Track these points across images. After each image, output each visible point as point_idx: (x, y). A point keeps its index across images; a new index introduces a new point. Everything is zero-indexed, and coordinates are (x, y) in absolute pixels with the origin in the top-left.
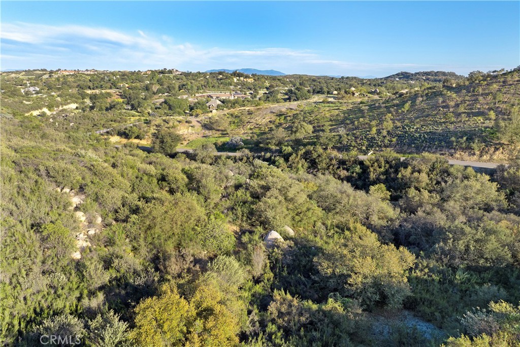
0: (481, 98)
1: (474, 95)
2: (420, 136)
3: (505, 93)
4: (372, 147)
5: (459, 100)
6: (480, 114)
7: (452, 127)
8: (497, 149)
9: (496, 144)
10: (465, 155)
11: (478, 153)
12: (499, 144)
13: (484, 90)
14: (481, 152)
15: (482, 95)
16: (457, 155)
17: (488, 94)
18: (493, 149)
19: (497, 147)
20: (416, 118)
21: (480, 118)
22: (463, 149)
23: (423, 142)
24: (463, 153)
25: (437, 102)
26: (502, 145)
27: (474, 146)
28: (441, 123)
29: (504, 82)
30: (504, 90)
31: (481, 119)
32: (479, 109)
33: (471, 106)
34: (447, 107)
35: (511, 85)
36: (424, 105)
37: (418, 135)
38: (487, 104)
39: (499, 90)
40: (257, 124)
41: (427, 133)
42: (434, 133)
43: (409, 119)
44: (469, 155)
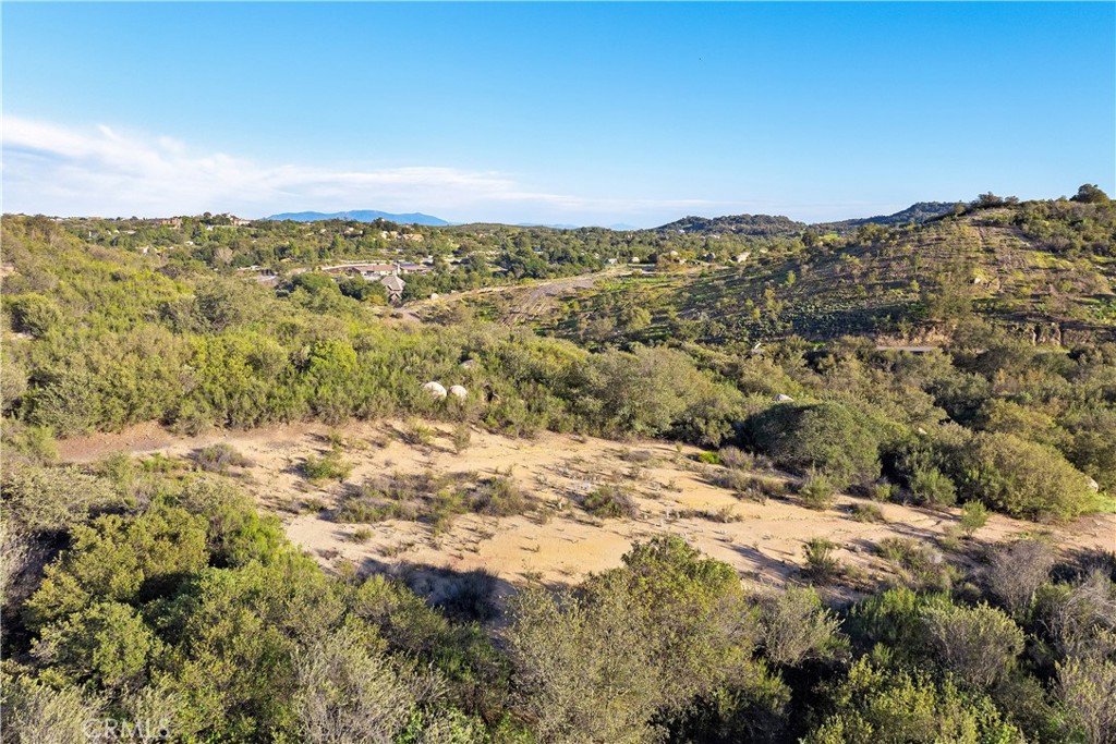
0: (893, 263)
1: (883, 260)
2: (825, 317)
3: (924, 257)
4: (758, 336)
5: (865, 267)
6: (896, 285)
7: (864, 304)
8: (929, 329)
9: (927, 323)
10: (891, 340)
11: (905, 335)
12: (931, 322)
13: (895, 252)
14: (910, 335)
15: (894, 259)
16: (880, 340)
17: (902, 258)
18: (924, 329)
19: (929, 326)
20: (810, 294)
21: (898, 291)
22: (888, 332)
23: (830, 325)
24: (887, 338)
25: (832, 271)
26: (934, 323)
27: (902, 326)
28: (848, 300)
29: (919, 241)
30: (921, 252)
31: (900, 292)
32: (895, 278)
33: (883, 277)
34: (850, 276)
35: (928, 245)
36: (814, 276)
37: (821, 317)
38: (904, 272)
39: (915, 253)
40: (530, 316)
41: (834, 314)
42: (844, 313)
43: (798, 296)
44: (896, 339)
